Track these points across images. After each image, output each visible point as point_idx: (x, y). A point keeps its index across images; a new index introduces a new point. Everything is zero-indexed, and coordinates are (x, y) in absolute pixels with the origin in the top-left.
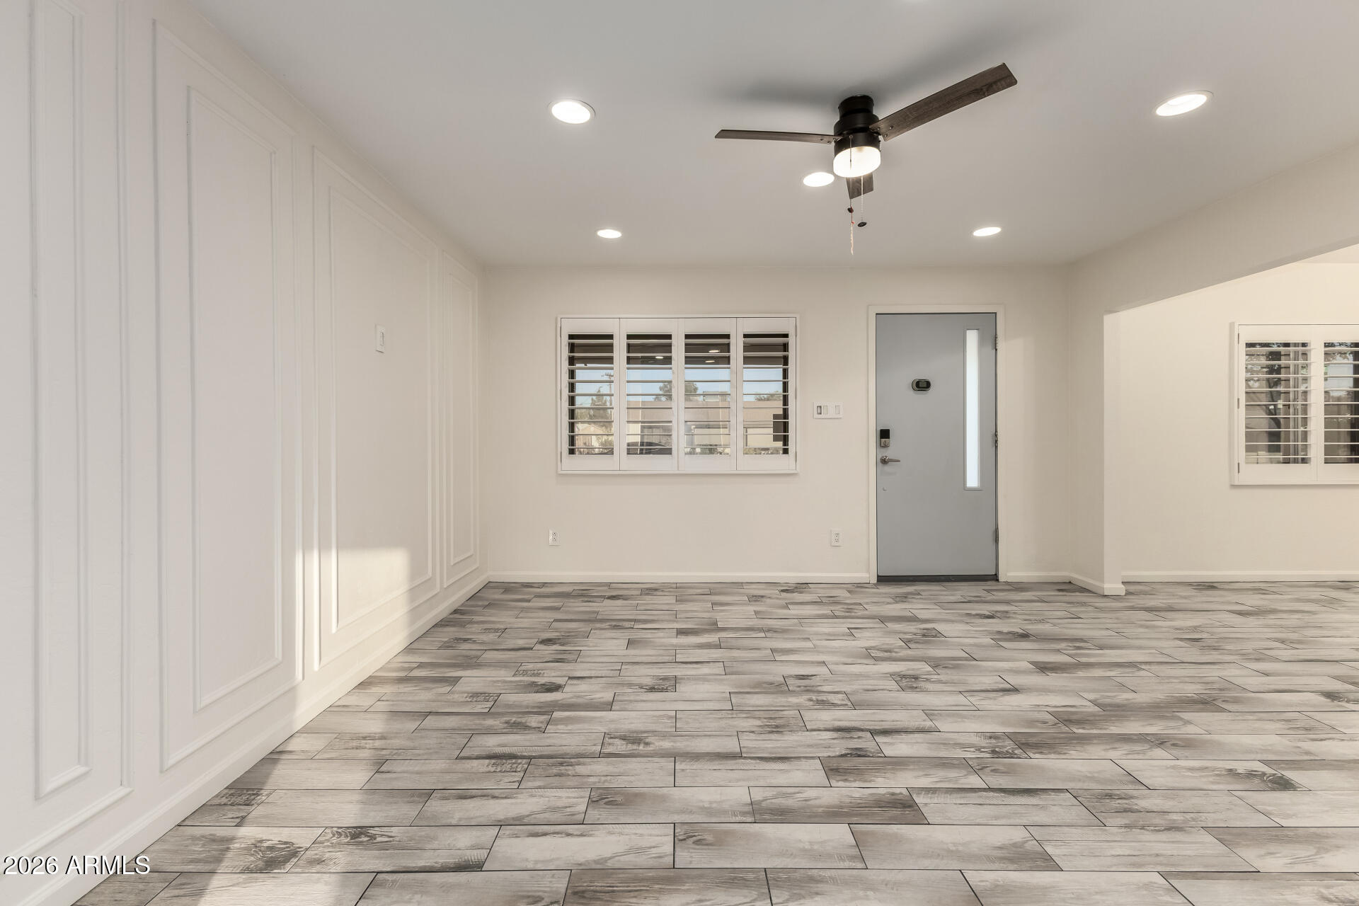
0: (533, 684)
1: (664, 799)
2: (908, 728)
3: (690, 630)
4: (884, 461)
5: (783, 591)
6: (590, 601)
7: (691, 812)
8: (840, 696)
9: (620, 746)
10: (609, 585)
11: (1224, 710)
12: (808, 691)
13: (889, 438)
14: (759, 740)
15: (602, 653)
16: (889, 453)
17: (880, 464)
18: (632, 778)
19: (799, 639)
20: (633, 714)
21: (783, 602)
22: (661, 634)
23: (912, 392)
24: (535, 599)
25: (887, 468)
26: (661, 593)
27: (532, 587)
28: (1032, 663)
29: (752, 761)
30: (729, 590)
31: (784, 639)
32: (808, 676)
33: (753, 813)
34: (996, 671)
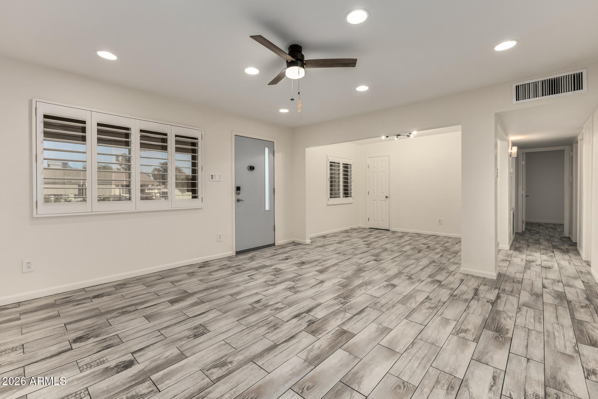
0: (107, 370)
1: (271, 382)
2: (313, 306)
3: (177, 300)
4: (238, 201)
5: (199, 267)
6: (80, 304)
7: (290, 379)
8: (280, 304)
9: (217, 373)
10: (84, 289)
11: (365, 271)
12: (266, 307)
13: (240, 190)
14: (275, 335)
15: (135, 330)
16: (240, 197)
17: (237, 202)
18: (246, 382)
19: (235, 286)
20: (202, 353)
21: (207, 272)
22: (161, 307)
23: (248, 171)
24: (22, 317)
25: (239, 203)
26: (130, 285)
27: (7, 309)
28: (316, 271)
29: (284, 344)
30: (171, 273)
31: (229, 288)
32: (259, 301)
33: (310, 363)
34: (311, 277)
